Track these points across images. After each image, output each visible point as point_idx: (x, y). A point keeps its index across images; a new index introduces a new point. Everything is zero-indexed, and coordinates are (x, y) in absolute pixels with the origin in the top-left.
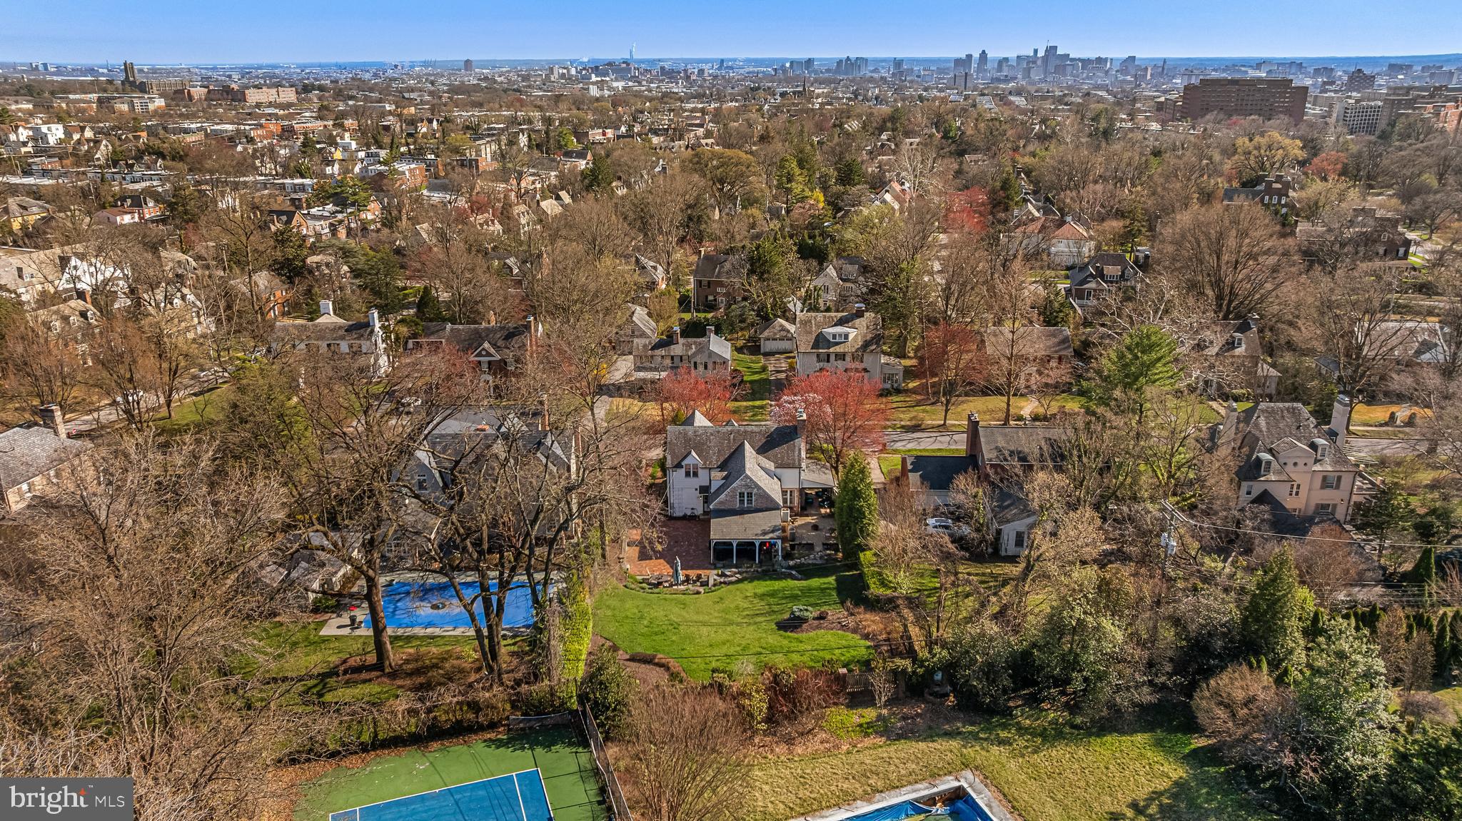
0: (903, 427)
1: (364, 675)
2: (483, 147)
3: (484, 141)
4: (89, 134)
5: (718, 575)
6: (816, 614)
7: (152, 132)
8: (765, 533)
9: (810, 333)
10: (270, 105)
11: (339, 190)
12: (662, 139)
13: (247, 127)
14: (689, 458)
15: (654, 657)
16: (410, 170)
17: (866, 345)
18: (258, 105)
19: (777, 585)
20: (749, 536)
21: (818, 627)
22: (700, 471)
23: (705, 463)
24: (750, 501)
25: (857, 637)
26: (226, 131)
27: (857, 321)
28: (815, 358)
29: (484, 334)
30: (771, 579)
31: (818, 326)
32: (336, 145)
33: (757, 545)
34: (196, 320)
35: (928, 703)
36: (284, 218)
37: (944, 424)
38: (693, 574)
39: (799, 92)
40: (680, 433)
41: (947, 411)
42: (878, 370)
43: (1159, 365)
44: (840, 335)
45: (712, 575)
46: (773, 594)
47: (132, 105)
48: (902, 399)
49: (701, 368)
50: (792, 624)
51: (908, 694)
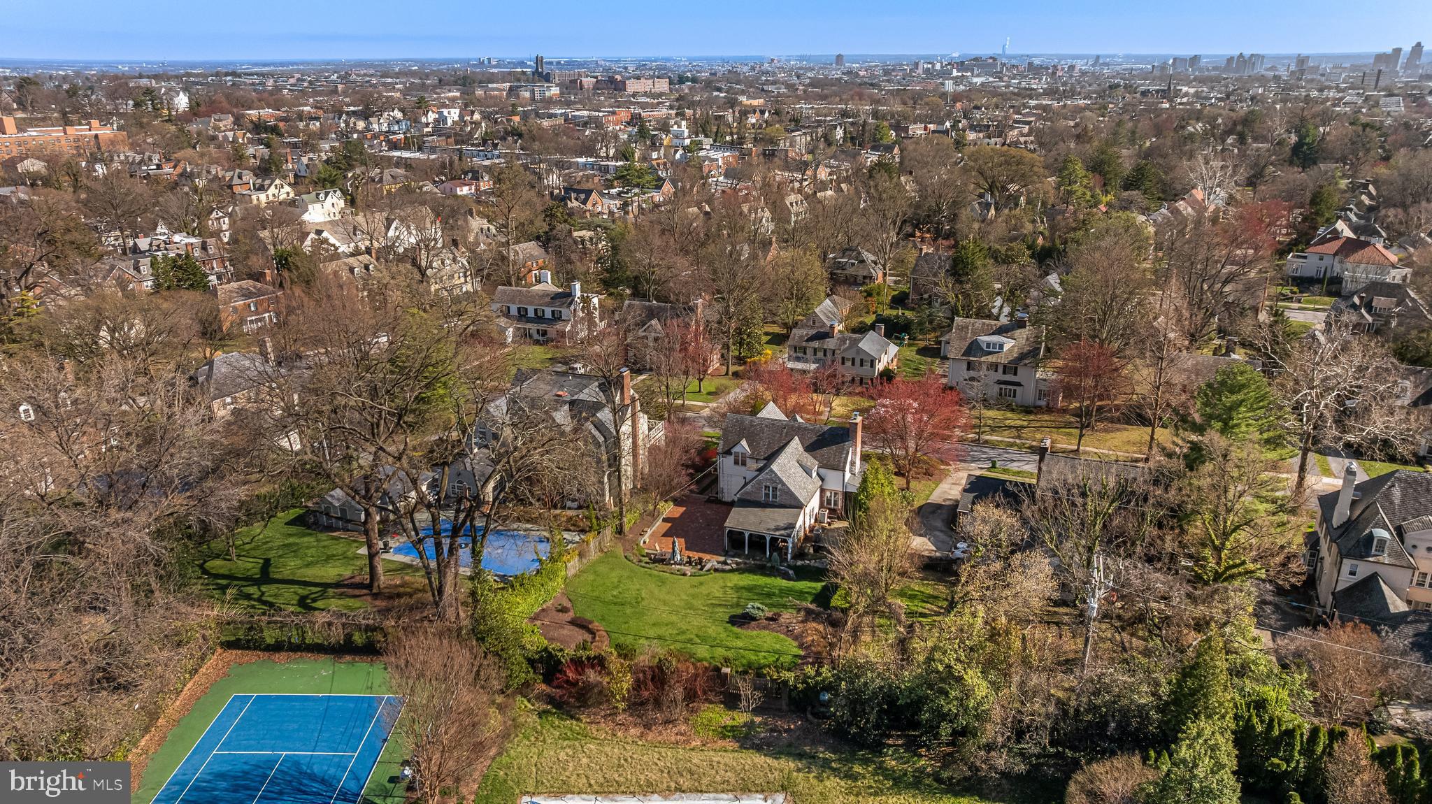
0: (1031, 447)
1: (357, 592)
2: (798, 138)
3: (800, 133)
4: (477, 117)
5: (718, 562)
6: (769, 615)
7: (525, 116)
8: (777, 529)
9: (965, 339)
10: (645, 94)
11: (626, 173)
12: (981, 135)
13: (601, 114)
14: (738, 446)
15: (591, 622)
16: (723, 158)
17: (1022, 357)
18: (634, 95)
19: (761, 580)
20: (760, 529)
21: (765, 628)
22: (748, 460)
23: (753, 453)
24: (775, 496)
25: (795, 644)
26: (583, 117)
27: (1018, 332)
28: (965, 366)
29: (655, 312)
30: (761, 575)
31: (974, 333)
32: (667, 132)
33: (768, 539)
34: (462, 280)
35: (807, 720)
36: (583, 196)
37: (1078, 450)
38: (695, 556)
39: (1163, 91)
40: (737, 421)
41: (1081, 436)
42: (1033, 385)
43: (1242, 409)
44: (994, 345)
45: (712, 561)
46: (750, 589)
47: (533, 92)
48: (1053, 418)
49: (849, 364)
50: (742, 620)
51: (792, 707)
